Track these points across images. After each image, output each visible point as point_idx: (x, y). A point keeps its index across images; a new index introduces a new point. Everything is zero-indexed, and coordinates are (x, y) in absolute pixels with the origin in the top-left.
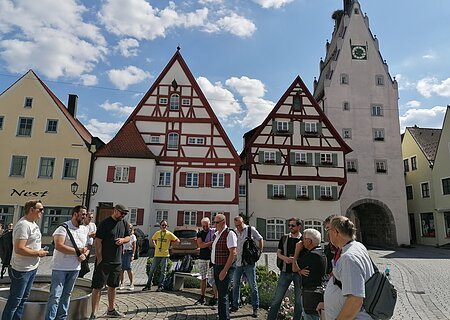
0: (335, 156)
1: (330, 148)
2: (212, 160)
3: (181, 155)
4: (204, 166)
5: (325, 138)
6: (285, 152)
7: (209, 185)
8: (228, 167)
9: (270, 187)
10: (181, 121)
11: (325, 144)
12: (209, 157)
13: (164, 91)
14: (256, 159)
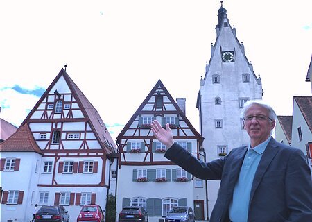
0: (189, 144)
1: (186, 137)
2: (84, 151)
3: (61, 148)
4: (78, 156)
5: (182, 129)
6: (148, 142)
7: (81, 171)
8: (97, 156)
9: (135, 171)
10: (62, 121)
11: (182, 134)
12: (82, 148)
13: (51, 99)
14: (125, 149)
